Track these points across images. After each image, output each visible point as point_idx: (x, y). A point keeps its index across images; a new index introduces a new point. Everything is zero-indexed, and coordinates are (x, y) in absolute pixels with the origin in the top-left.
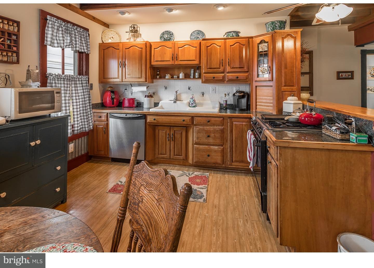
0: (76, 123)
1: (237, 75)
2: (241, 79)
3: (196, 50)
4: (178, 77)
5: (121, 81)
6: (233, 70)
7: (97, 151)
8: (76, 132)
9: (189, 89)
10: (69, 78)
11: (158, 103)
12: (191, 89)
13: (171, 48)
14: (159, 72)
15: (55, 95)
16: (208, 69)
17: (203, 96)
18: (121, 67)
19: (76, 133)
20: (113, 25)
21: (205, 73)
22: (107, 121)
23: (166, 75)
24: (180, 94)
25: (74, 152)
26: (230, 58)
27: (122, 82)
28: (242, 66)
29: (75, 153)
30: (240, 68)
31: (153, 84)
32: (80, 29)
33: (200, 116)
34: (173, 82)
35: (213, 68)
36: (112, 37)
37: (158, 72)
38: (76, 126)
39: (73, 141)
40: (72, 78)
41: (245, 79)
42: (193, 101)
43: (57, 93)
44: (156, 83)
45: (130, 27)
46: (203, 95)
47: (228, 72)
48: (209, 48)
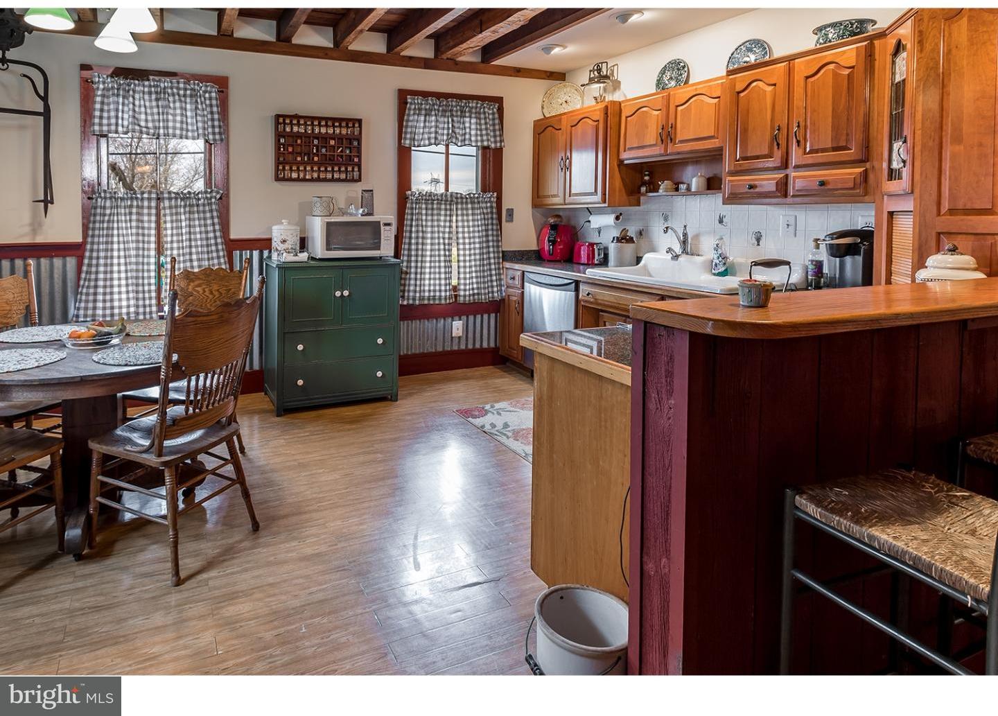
0: (462, 281)
1: (821, 176)
2: (837, 190)
3: (719, 105)
4: (689, 189)
5: (562, 202)
6: (820, 157)
7: (509, 347)
8: (462, 299)
9: (721, 221)
10: (449, 199)
11: (642, 257)
12: (726, 223)
13: (660, 110)
14: (648, 175)
15: (382, 227)
16: (738, 161)
17: (758, 245)
18: (562, 169)
19: (462, 302)
20: (572, 71)
21: (732, 173)
22: (523, 288)
23: (660, 183)
24: (697, 237)
25: (464, 336)
26: (801, 120)
27: (565, 204)
28: (843, 144)
29: (467, 340)
30: (835, 149)
31: (638, 207)
32: (477, 103)
33: (676, 296)
34: (680, 202)
35: (751, 157)
36: (566, 102)
37: (645, 175)
38: (462, 287)
39: (462, 317)
40: (457, 198)
41: (851, 189)
42: (718, 258)
43: (386, 225)
44: (645, 206)
45: (591, 71)
46: (758, 240)
47: (797, 167)
48: (742, 95)
